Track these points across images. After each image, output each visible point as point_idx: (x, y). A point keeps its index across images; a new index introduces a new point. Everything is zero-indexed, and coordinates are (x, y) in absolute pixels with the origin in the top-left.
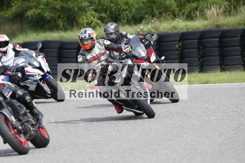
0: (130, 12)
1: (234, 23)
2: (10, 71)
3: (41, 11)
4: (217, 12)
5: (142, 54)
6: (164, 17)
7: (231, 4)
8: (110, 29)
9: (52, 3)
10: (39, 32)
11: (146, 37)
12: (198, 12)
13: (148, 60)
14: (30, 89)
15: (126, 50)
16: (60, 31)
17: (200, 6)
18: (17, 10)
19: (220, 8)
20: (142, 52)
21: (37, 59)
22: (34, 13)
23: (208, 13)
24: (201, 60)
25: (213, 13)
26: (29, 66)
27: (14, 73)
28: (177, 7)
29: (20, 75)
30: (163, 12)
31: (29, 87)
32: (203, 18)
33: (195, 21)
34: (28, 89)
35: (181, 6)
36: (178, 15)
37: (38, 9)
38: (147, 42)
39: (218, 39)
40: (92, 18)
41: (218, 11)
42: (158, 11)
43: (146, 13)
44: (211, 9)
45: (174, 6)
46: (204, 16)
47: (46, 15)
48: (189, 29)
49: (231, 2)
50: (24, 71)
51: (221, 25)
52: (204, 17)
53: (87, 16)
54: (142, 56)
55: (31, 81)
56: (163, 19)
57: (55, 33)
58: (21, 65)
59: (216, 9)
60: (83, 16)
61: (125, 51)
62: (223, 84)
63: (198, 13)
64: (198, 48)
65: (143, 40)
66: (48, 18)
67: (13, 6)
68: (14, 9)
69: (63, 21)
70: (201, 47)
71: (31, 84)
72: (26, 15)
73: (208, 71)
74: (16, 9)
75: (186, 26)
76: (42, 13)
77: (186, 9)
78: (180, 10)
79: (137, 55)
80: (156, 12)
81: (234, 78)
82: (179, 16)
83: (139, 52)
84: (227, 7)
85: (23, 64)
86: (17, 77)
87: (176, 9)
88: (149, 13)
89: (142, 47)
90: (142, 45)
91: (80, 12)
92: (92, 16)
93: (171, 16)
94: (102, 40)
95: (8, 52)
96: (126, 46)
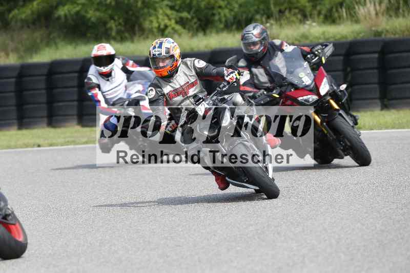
0: (231, 10)
1: (404, 28)
3: (82, 8)
4: (375, 9)
5: (304, 81)
6: (287, 18)
8: (251, 35)
10: (77, 45)
11: (314, 50)
12: (344, 10)
13: (315, 91)
15: (229, 77)
18: (40, 7)
19: (380, 3)
20: (305, 77)
22: (69, 11)
23: (360, 13)
25: (369, 11)
30: (286, 9)
32: (352, 21)
33: (339, 24)
36: (311, 15)
37: (75, 5)
38: (316, 59)
39: (376, 55)
41: (378, 8)
42: (278, 9)
43: (257, 12)
44: (365, 4)
46: (353, 17)
47: (89, 16)
48: (328, 39)
51: (382, 32)
52: (353, 19)
53: (158, 18)
54: (304, 84)
56: (286, 22)
59: (375, 5)
60: (150, 16)
61: (227, 79)
63: (344, 12)
64: (344, 70)
65: (309, 56)
66: (93, 19)
68: (36, 5)
69: (117, 24)
72: (56, 16)
74: (38, 4)
75: (324, 33)
76: (83, 13)
77: (324, 5)
78: (314, 7)
79: (296, 82)
80: (274, 9)
82: (313, 16)
83: (300, 78)
85: (138, 94)
87: (307, 4)
88: (262, 12)
89: (305, 68)
90: (306, 64)
91: (146, 10)
92: (166, 18)
93: (299, 16)
94: (191, 59)
95: (113, 74)
96: (231, 70)
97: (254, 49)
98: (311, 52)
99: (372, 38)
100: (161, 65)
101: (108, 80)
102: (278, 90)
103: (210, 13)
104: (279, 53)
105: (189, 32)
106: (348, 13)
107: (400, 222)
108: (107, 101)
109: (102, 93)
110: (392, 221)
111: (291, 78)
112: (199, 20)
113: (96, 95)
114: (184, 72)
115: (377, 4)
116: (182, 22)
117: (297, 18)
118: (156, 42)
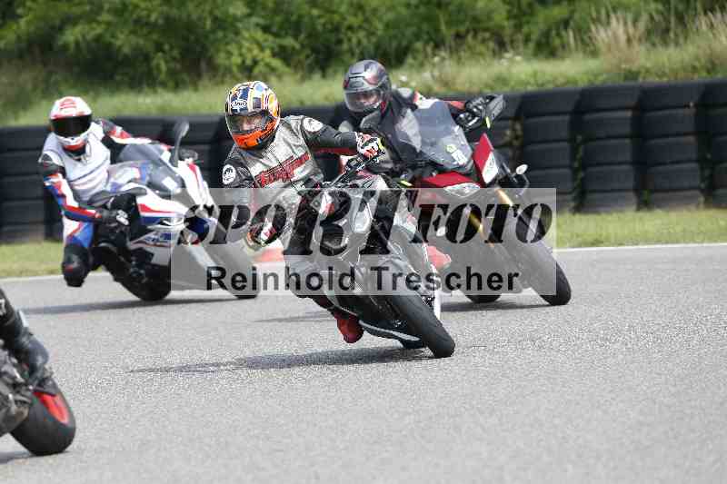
0: (371, 34)
1: (677, 66)
2: (94, 208)
3: (106, 30)
4: (626, 32)
5: (455, 157)
6: (470, 48)
7: (669, 10)
8: (361, 79)
9: (136, 6)
10: (97, 95)
11: (471, 106)
12: (571, 34)
13: (475, 174)
14: (154, 261)
15: (366, 148)
16: (160, 90)
17: (577, 16)
18: (32, 29)
19: (635, 21)
20: (456, 151)
21: (174, 169)
22: (84, 36)
23: (599, 38)
24: (581, 175)
25: (615, 37)
26: (149, 191)
27: (105, 213)
28: (508, 19)
29: (122, 218)
30: (468, 32)
31: (152, 255)
32: (585, 52)
33: (563, 58)
34: (150, 259)
35: (520, 16)
36: (512, 42)
37: (94, 25)
38: (475, 121)
39: (629, 114)
40: (256, 51)
41: (631, 30)
42: (453, 31)
43: (417, 37)
44: (608, 23)
45: (500, 17)
46: (587, 45)
47: (118, 43)
48: (543, 85)
49: (669, 3)
50: (136, 207)
51: (638, 73)
52: (588, 50)
53: (240, 47)
54: (455, 163)
55: (156, 237)
57: (147, 95)
58: (125, 188)
59: (625, 24)
60: (227, 44)
61: (363, 151)
62: (646, 247)
63: (570, 36)
64: (572, 140)
65: (462, 116)
66: (126, 50)
67: (20, 17)
68: (23, 25)
69: (168, 58)
70: (579, 138)
71: (155, 245)
72: (60, 43)
73: (602, 209)
74: (28, 23)
75: (535, 74)
76: (108, 38)
77: (537, 23)
78: (518, 27)
79: (440, 159)
80: (447, 32)
81: (679, 229)
82: (515, 45)
83: (448, 153)
84: (657, 18)
85: (133, 185)
86: (113, 225)
87: (506, 23)
88: (425, 37)
89: (457, 136)
90: (457, 129)
91: (220, 34)
92: (255, 46)
93: (491, 44)
94: (296, 117)
95: (87, 149)
96: (368, 137)
97: (367, 104)
98: (466, 110)
99: (621, 82)
100: (246, 127)
101: (79, 160)
102: (410, 174)
103: (333, 38)
104: (409, 111)
105: (296, 72)
106: (578, 37)
107: (673, 409)
108: (77, 196)
109: (70, 182)
110: (657, 406)
111: (432, 154)
112: (314, 50)
113: (58, 186)
114: (284, 140)
115: (630, 23)
116: (283, 54)
117: (488, 48)
118: (237, 88)
